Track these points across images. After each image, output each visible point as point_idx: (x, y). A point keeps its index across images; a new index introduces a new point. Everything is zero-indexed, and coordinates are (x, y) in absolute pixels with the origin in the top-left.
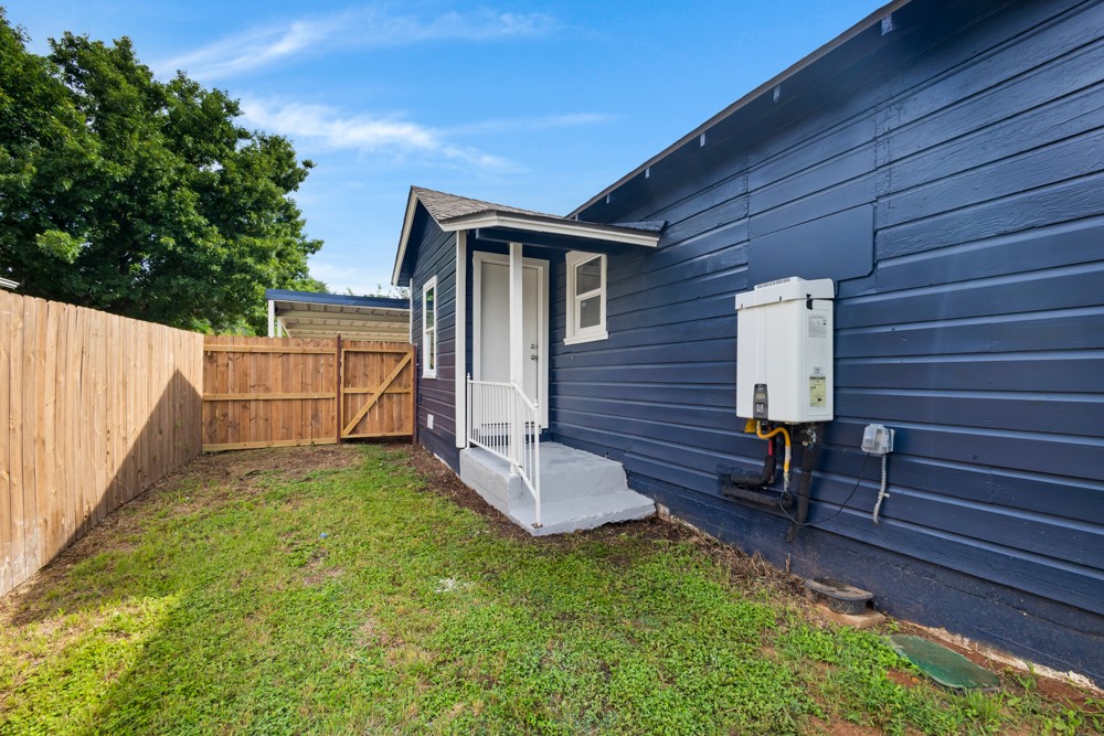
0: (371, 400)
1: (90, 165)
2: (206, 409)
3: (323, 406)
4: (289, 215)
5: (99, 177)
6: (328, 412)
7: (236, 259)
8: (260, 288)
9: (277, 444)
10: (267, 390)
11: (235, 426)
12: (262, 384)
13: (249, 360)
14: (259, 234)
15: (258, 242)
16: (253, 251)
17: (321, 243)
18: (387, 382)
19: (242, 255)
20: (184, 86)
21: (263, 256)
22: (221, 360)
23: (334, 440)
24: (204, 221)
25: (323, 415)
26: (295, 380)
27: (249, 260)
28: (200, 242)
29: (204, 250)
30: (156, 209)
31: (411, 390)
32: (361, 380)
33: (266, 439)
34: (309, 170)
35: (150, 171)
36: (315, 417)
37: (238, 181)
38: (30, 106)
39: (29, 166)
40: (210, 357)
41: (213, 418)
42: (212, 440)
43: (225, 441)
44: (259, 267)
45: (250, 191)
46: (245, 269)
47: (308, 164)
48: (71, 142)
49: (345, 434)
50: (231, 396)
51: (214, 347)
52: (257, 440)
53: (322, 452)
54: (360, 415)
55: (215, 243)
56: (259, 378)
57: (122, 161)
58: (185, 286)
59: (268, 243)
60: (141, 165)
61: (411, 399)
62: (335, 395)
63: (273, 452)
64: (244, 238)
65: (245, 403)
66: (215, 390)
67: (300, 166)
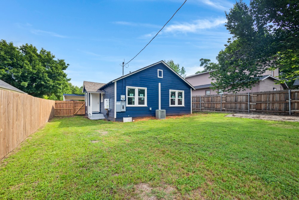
0: (79, 109)
1: (30, 71)
2: (55, 110)
3: (71, 110)
4: (64, 76)
5: (31, 72)
6: (72, 111)
7: (55, 85)
8: (59, 90)
9: (65, 115)
10: (64, 108)
11: (59, 113)
12: (63, 107)
13: (61, 104)
14: (59, 80)
15: (59, 82)
16: (58, 84)
17: (70, 79)
18: (81, 107)
19: (56, 84)
20: (43, 51)
21: (60, 85)
22: (57, 104)
23: (73, 115)
24: (49, 79)
25: (71, 111)
26: (67, 107)
27: (57, 85)
28: (48, 82)
29: (49, 84)
30: (40, 77)
31: (84, 108)
32: (77, 106)
33: (63, 114)
34: (68, 66)
35: (40, 71)
36: (70, 112)
37: (55, 71)
38: (19, 60)
39: (21, 72)
40: (56, 104)
41: (56, 112)
42: (56, 114)
43: (58, 115)
44: (59, 87)
45: (57, 73)
46: (57, 87)
47: (68, 65)
48: (27, 68)
49: (75, 114)
50: (59, 109)
51: (56, 102)
52: (62, 115)
53: (72, 116)
54: (77, 111)
55: (51, 82)
56: (62, 106)
57: (35, 70)
58: (45, 90)
59: (61, 82)
60: (38, 70)
61: (84, 109)
62: (73, 108)
63: (65, 116)
64: (56, 81)
65: (60, 110)
66: (56, 108)
67: (66, 65)
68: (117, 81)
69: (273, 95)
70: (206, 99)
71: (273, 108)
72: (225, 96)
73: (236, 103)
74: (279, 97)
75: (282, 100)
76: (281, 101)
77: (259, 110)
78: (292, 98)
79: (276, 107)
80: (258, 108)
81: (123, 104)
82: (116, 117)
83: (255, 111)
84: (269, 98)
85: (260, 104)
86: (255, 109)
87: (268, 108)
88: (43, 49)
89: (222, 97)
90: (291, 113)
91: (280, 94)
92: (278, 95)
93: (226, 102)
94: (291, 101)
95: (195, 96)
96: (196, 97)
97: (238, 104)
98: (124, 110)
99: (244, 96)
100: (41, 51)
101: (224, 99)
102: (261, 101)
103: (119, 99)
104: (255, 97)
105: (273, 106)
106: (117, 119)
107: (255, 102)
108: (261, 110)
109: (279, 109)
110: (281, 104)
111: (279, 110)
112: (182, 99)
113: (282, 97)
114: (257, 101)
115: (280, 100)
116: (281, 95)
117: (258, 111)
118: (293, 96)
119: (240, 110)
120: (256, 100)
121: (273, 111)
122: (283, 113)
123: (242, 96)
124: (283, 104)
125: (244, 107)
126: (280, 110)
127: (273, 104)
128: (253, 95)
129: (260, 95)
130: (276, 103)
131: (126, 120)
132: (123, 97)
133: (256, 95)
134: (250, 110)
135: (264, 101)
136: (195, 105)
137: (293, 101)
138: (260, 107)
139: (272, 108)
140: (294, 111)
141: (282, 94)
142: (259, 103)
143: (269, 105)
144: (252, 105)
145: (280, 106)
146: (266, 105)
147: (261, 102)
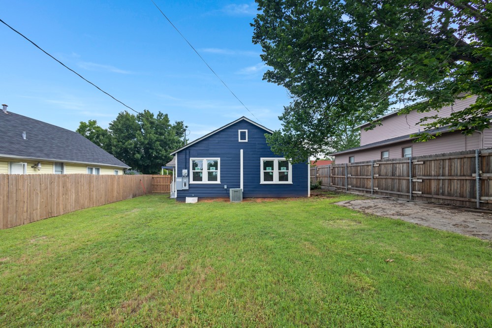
3: (168, 186)
9: (162, 192)
10: (160, 183)
11: (156, 189)
13: (158, 179)
22: (154, 179)
24: (161, 148)
26: (165, 181)
36: (167, 188)
41: (153, 187)
43: (155, 191)
47: (186, 127)
50: (156, 184)
51: (153, 177)
52: (159, 191)
56: (159, 181)
66: (154, 183)
67: (184, 128)
68: (177, 152)
69: (451, 163)
70: (353, 169)
71: (451, 190)
72: (378, 165)
73: (393, 177)
74: (461, 166)
75: (465, 174)
76: (464, 176)
77: (428, 194)
78: (484, 168)
79: (455, 188)
80: (426, 189)
81: (185, 181)
82: (177, 196)
83: (421, 196)
84: (443, 168)
85: (428, 181)
86: (421, 193)
87: (441, 191)
88: (160, 113)
89: (375, 166)
90: (481, 203)
91: (462, 160)
92: (459, 161)
93: (379, 176)
94: (480, 175)
95: (341, 163)
96: (341, 166)
97: (396, 180)
98: (187, 188)
99: (405, 165)
100: (158, 115)
101: (376, 170)
102: (430, 176)
103: (180, 175)
104: (421, 166)
105: (451, 186)
106: (179, 199)
107: (420, 177)
108: (430, 193)
109: (460, 193)
110: (465, 181)
111: (460, 197)
112: (288, 172)
113: (465, 168)
114: (425, 176)
115: (462, 174)
116: (464, 163)
117: (425, 195)
118: (485, 163)
119: (399, 193)
120: (422, 173)
121: (449, 198)
122: (467, 203)
123: (401, 165)
124: (468, 182)
125: (405, 188)
126: (462, 197)
127: (449, 181)
128: (418, 163)
129: (428, 162)
130: (455, 181)
131: (189, 200)
132: (185, 172)
133: (422, 163)
134: (412, 193)
135: (435, 174)
136: (340, 181)
137: (485, 175)
138: (428, 187)
139: (448, 191)
140: (487, 198)
141: (465, 160)
142: (427, 179)
143: (443, 184)
144: (417, 184)
145: (462, 186)
146: (439, 185)
147: (430, 178)
